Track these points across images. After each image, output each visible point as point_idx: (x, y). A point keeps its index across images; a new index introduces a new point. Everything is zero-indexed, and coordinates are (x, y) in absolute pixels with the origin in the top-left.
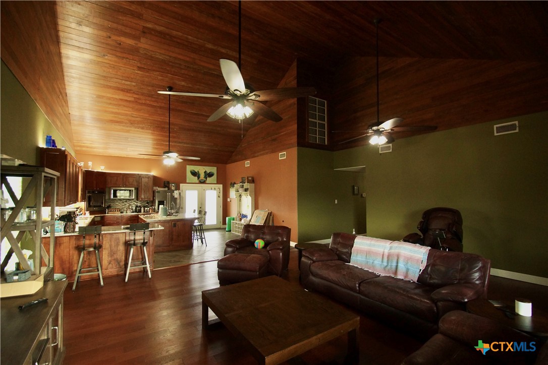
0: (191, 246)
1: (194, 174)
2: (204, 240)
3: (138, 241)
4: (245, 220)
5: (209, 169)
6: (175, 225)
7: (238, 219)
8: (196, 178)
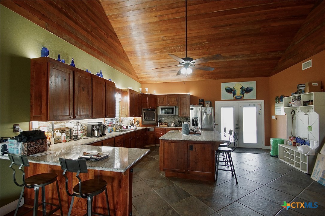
5: (247, 84)
6: (191, 148)
7: (290, 143)
8: (232, 94)
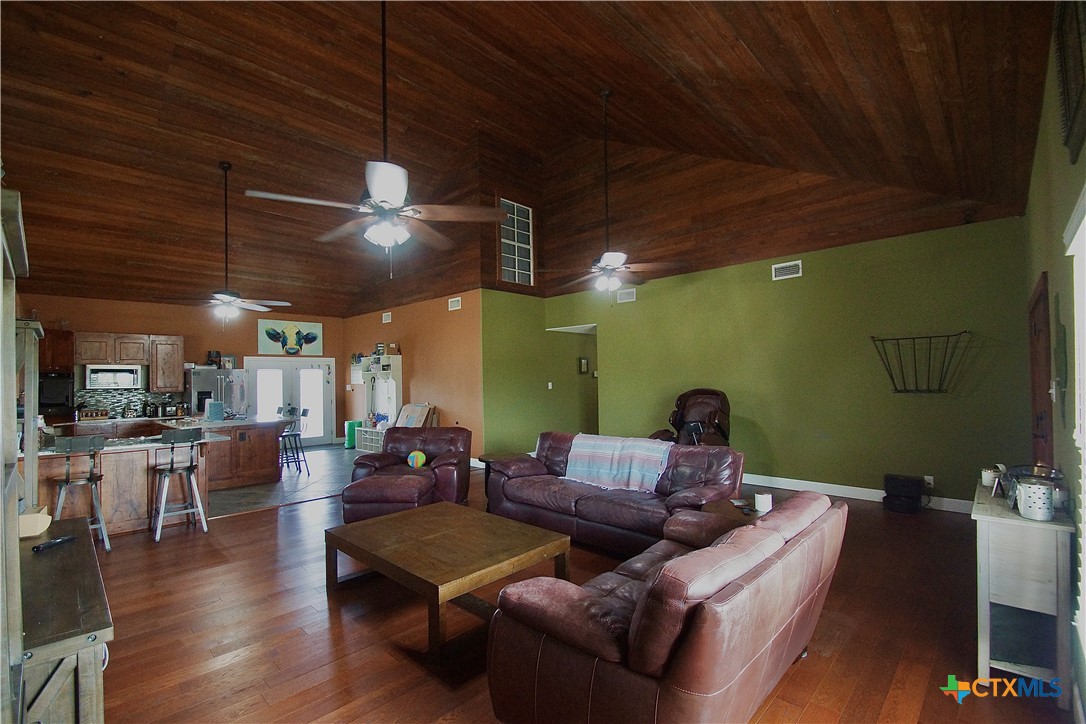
0: (277, 477)
1: (274, 336)
2: (302, 464)
3: (180, 465)
4: (382, 425)
5: (307, 328)
6: (242, 437)
7: (369, 423)
8: (280, 343)
